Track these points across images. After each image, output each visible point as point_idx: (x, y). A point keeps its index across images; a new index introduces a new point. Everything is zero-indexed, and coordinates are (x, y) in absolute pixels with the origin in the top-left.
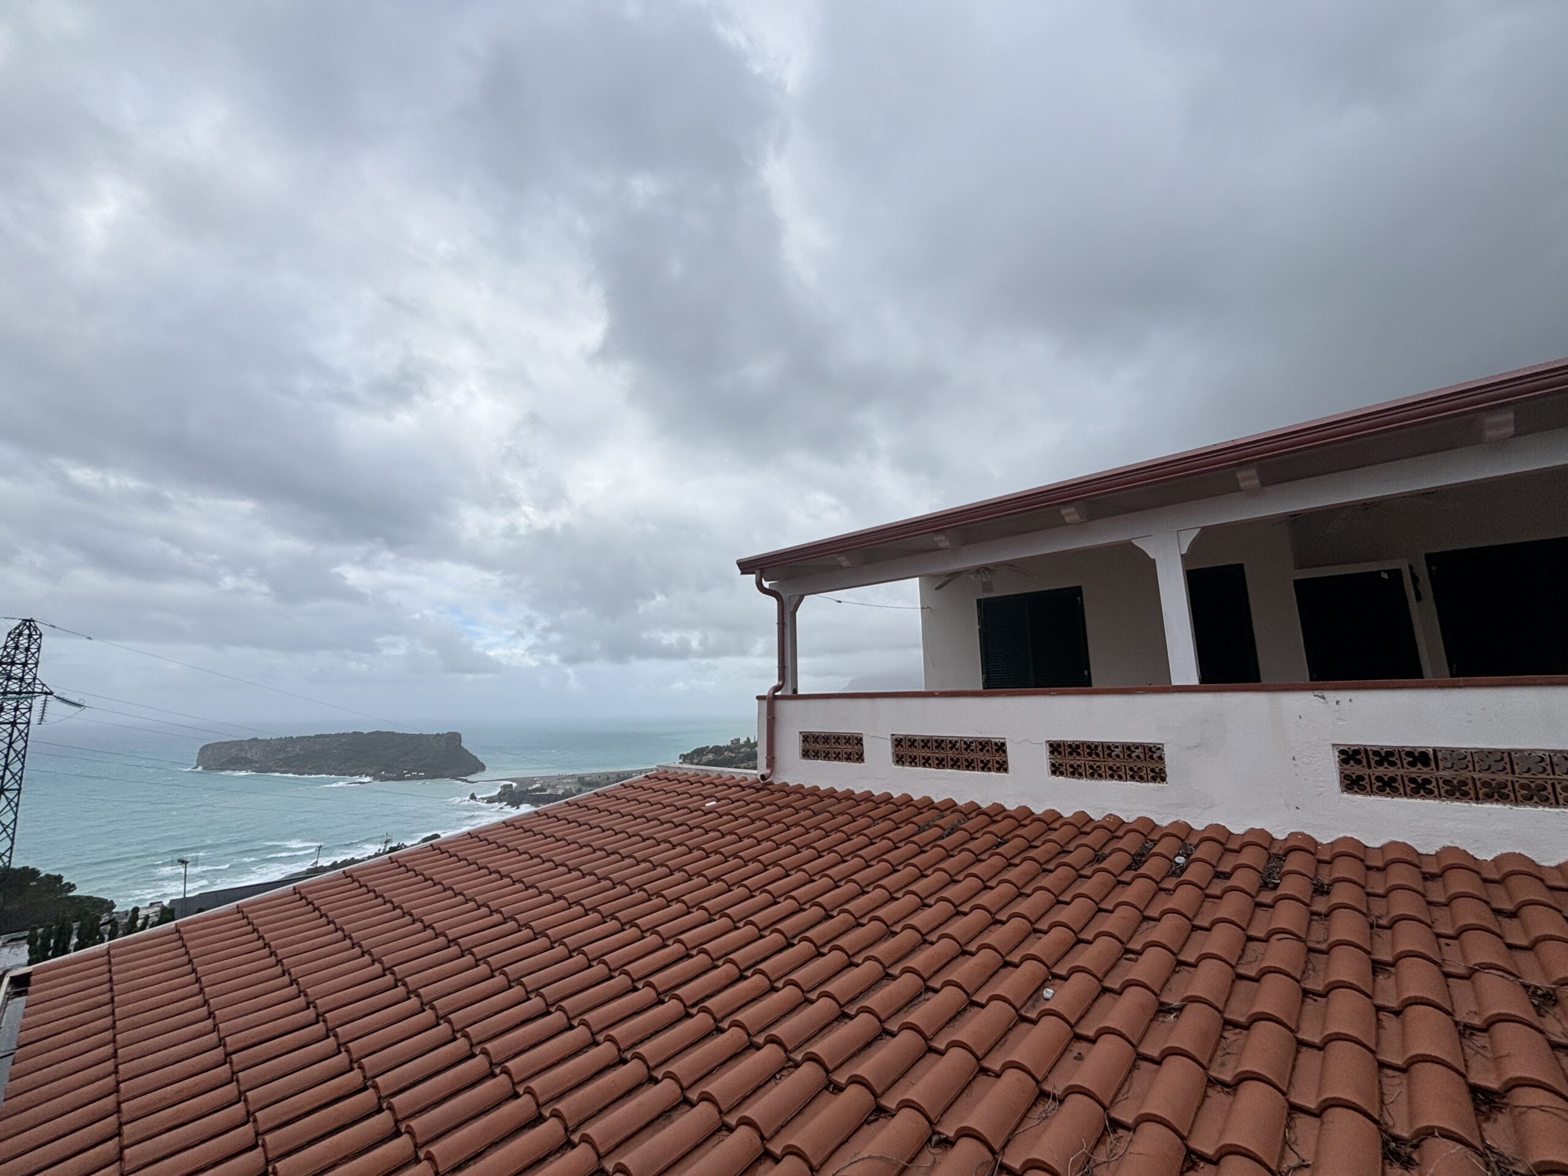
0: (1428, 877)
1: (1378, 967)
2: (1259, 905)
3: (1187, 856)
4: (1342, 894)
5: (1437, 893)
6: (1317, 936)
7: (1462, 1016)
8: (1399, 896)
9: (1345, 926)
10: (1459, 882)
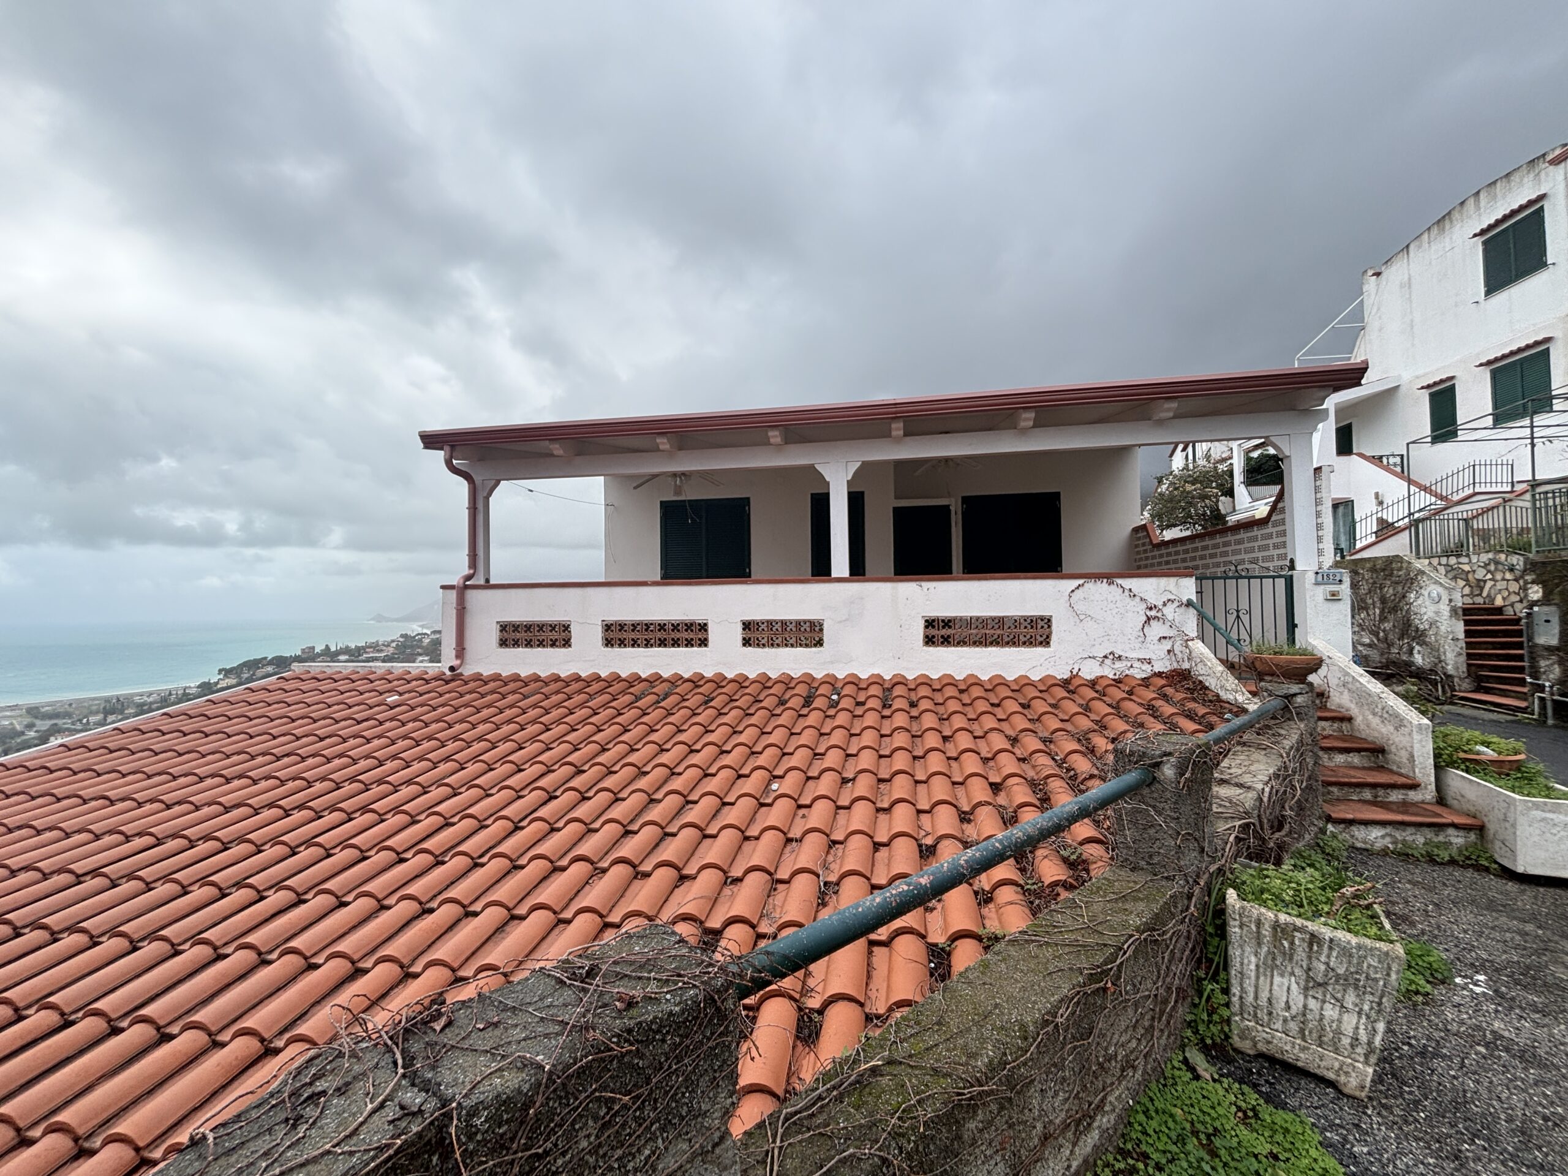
0: (962, 691)
1: (945, 739)
2: (883, 717)
3: (839, 694)
4: (925, 704)
5: (966, 699)
6: (915, 728)
7: (984, 754)
8: (951, 702)
9: (929, 720)
10: (976, 692)
